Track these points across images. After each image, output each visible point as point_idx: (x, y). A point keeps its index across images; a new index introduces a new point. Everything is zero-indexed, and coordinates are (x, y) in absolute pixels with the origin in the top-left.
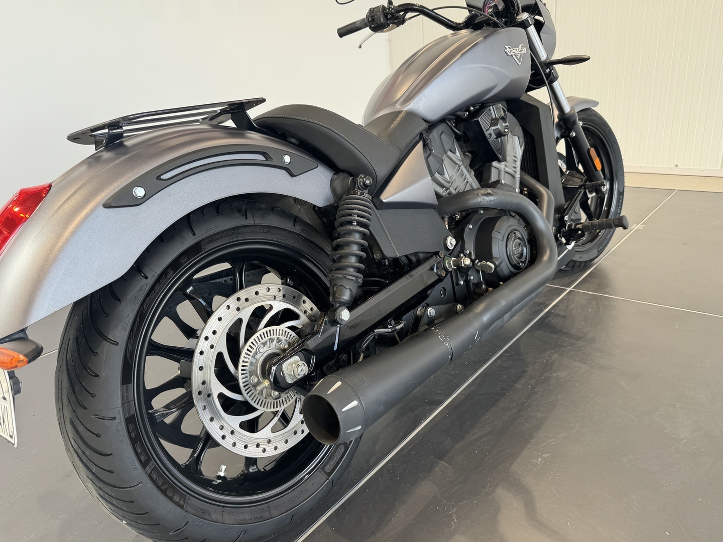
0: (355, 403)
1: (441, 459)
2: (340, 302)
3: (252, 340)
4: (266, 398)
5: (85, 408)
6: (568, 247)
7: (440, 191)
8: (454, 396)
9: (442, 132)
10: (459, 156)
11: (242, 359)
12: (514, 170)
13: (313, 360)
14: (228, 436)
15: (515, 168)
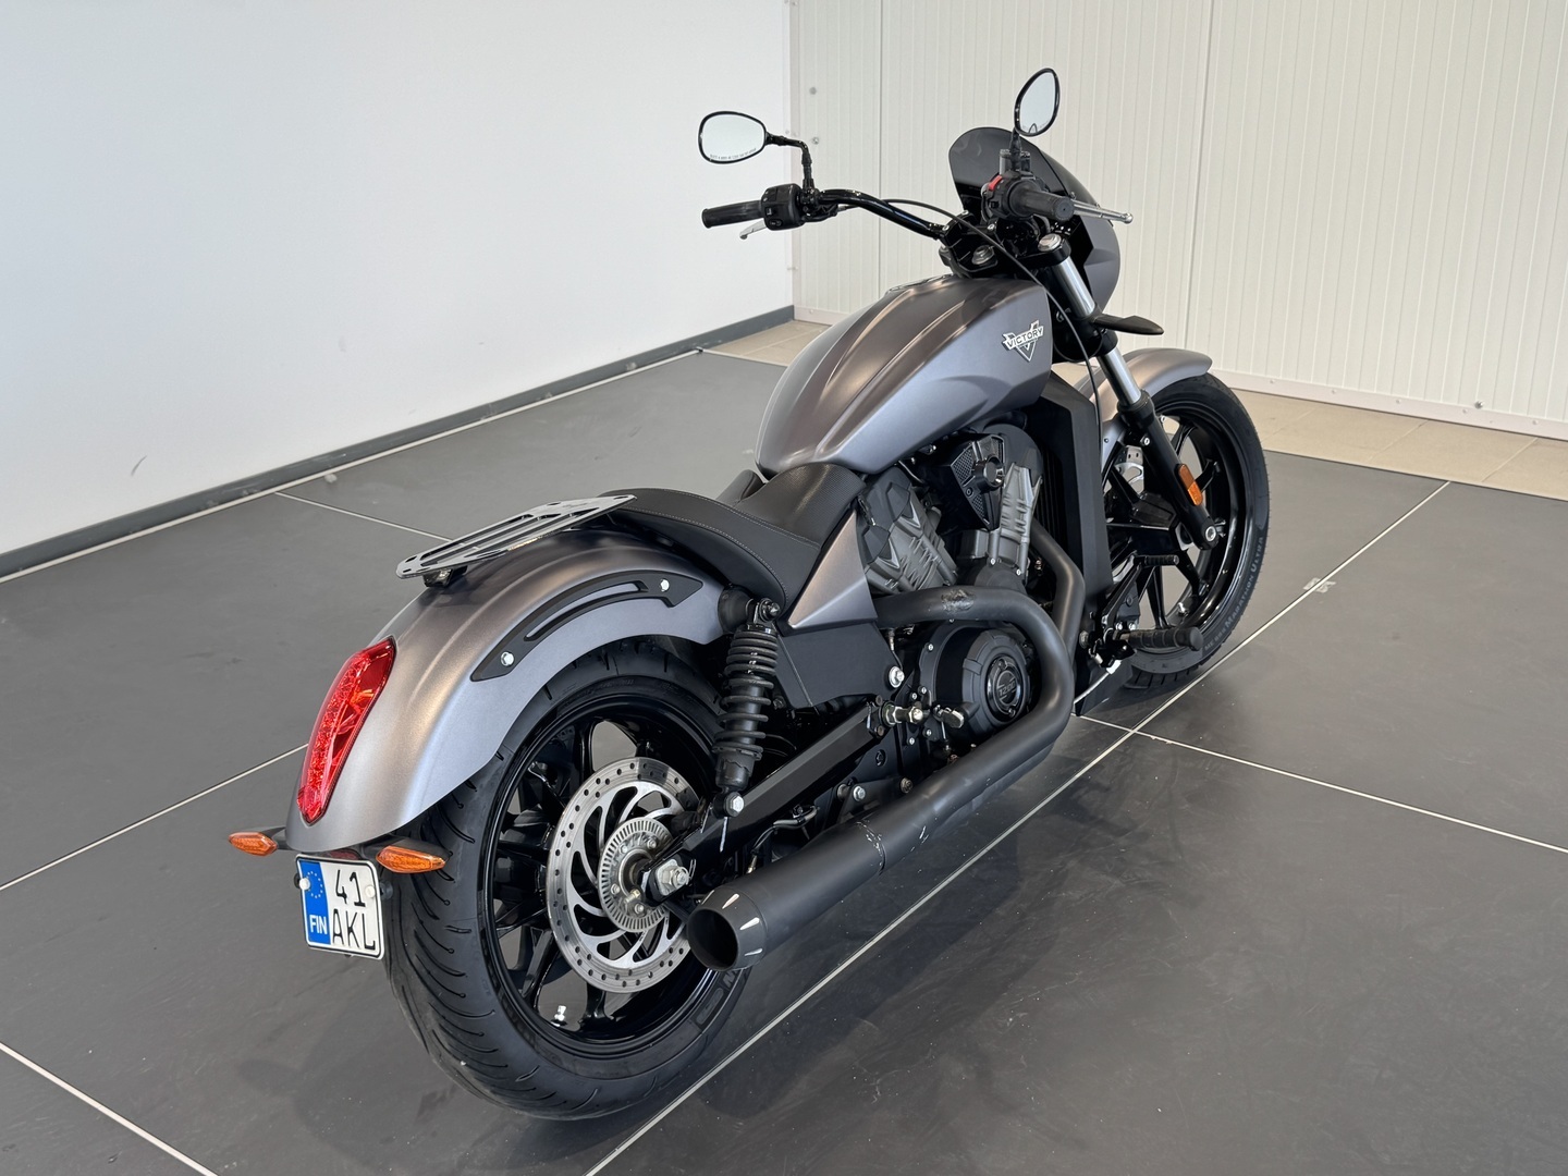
0: (756, 921)
1: (864, 1016)
2: (730, 786)
3: (614, 836)
4: (628, 914)
5: (435, 917)
6: (1108, 669)
7: (883, 583)
8: (893, 926)
9: (891, 485)
10: (918, 522)
11: (602, 862)
12: (1019, 529)
13: (693, 864)
14: (584, 960)
15: (1020, 525)
